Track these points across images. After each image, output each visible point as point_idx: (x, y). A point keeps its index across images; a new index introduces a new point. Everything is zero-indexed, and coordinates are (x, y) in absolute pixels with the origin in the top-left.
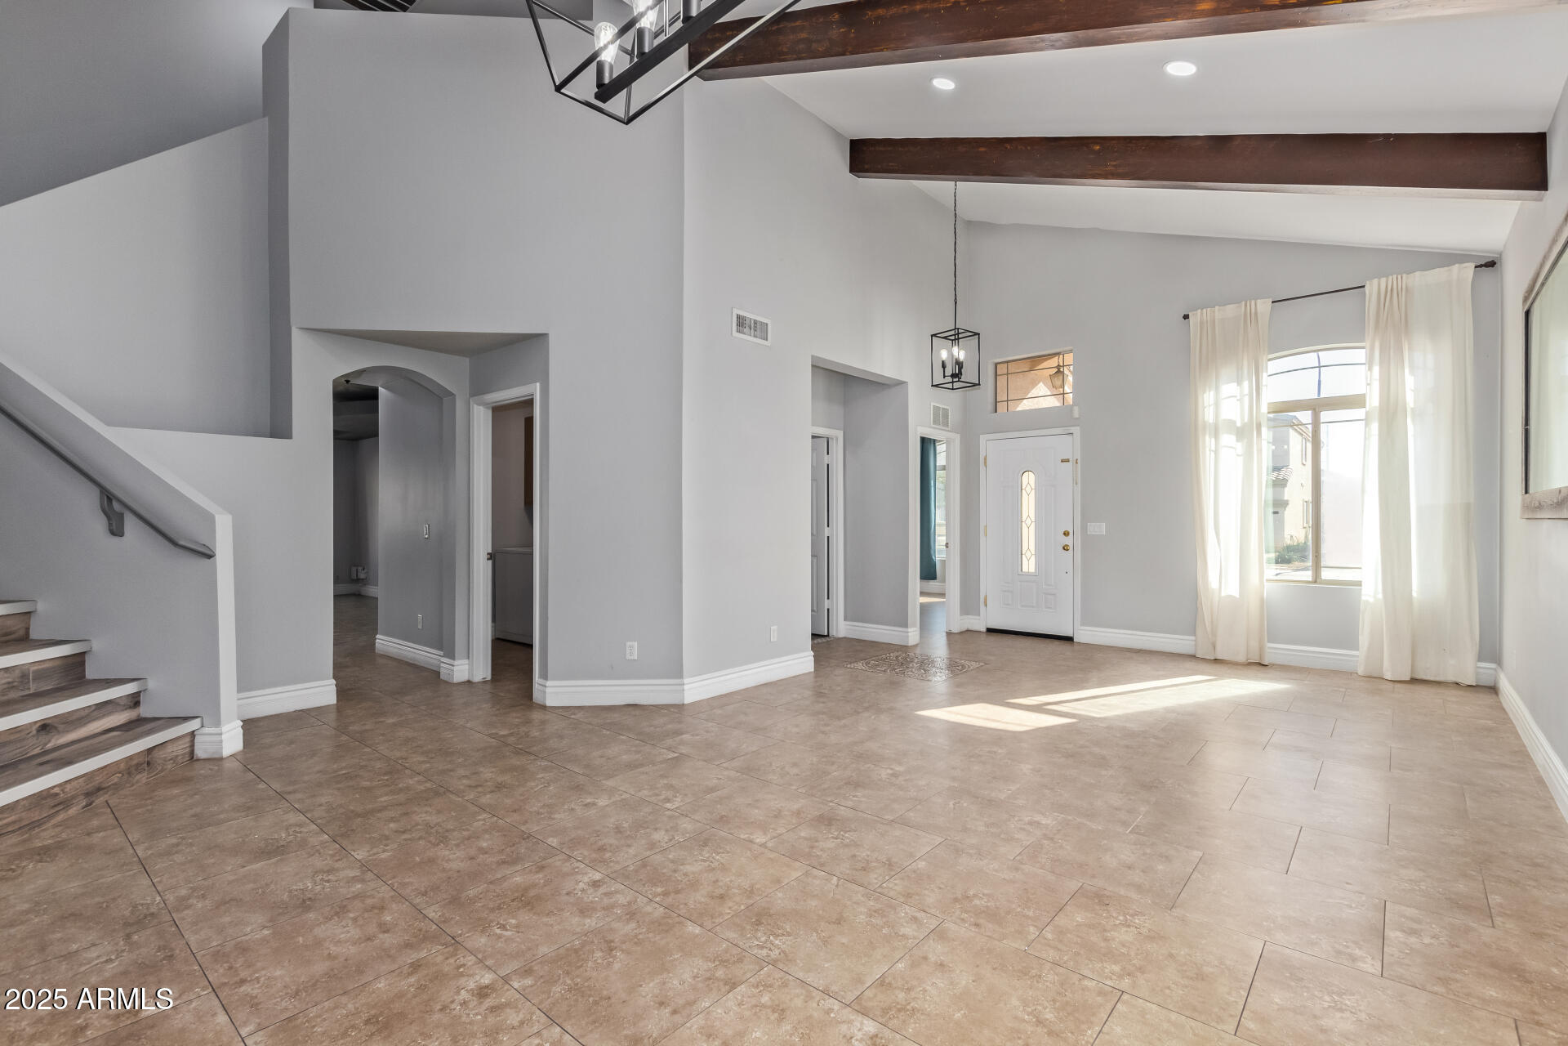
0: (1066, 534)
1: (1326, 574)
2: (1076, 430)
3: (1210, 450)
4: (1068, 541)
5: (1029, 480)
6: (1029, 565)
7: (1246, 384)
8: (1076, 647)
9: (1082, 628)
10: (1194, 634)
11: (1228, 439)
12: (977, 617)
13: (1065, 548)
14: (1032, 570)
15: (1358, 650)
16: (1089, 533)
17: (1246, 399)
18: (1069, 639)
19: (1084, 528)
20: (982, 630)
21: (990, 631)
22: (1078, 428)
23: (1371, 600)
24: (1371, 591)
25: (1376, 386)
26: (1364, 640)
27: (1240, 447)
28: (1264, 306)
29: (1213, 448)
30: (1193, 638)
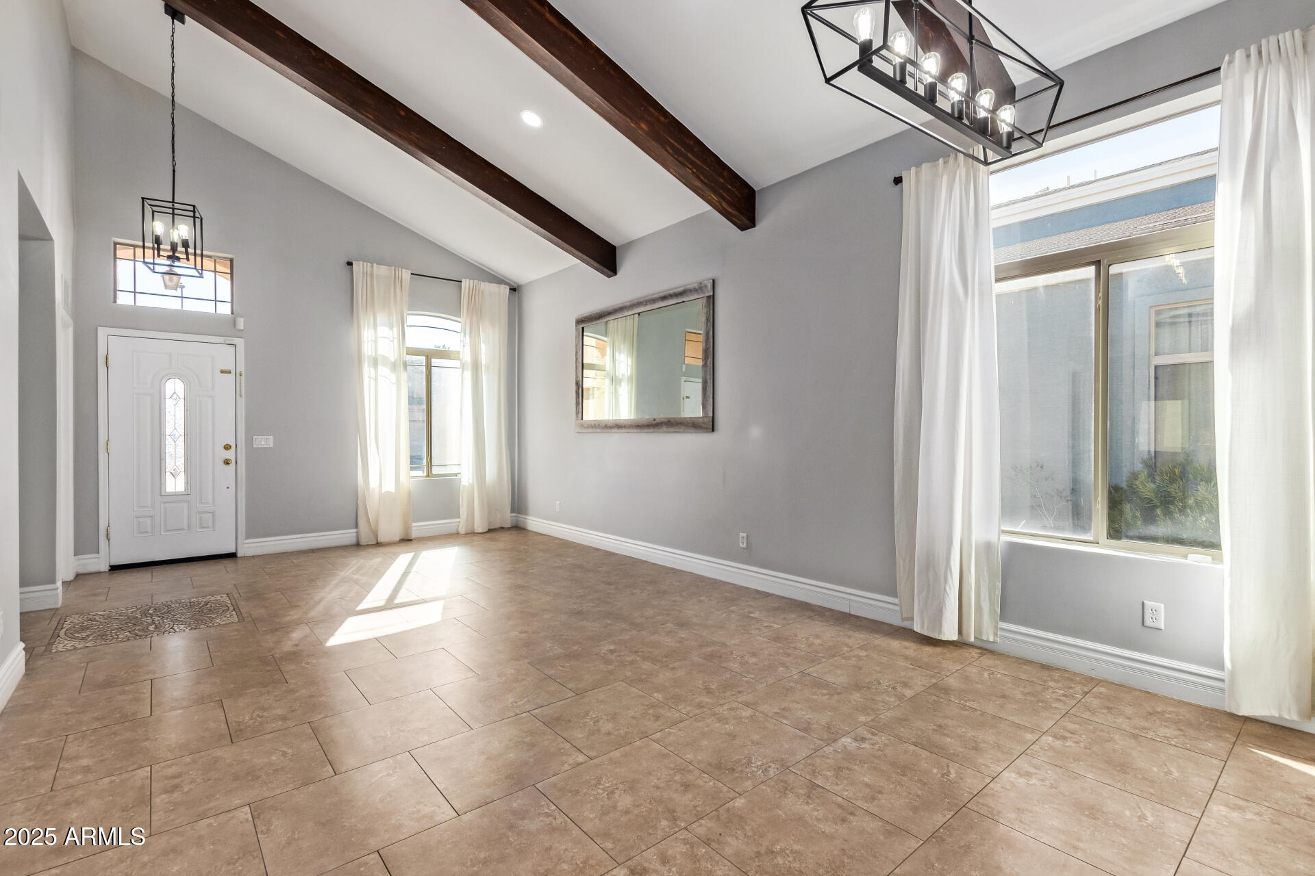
0: (227, 447)
1: (435, 471)
2: (240, 342)
3: (370, 377)
4: (230, 455)
5: (174, 387)
6: (175, 484)
7: (395, 329)
8: (240, 562)
9: (247, 541)
10: (356, 526)
11: (383, 370)
12: (96, 555)
13: (227, 462)
14: (181, 487)
15: (459, 517)
16: (254, 446)
17: (396, 341)
18: (232, 556)
19: (249, 441)
20: (102, 570)
21: (114, 568)
22: (242, 340)
23: (467, 484)
24: (467, 478)
25: (468, 348)
26: (463, 511)
27: (393, 377)
28: (406, 275)
29: (373, 375)
30: (355, 530)
